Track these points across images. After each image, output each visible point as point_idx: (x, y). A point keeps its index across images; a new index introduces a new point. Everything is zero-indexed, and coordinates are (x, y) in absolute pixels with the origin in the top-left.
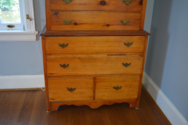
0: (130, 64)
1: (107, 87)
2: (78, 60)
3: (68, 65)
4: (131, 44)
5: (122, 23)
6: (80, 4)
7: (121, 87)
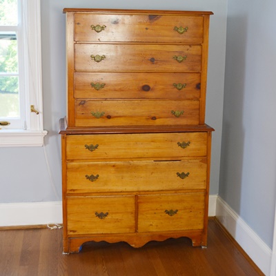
0: (189, 173)
1: (156, 211)
2: (112, 169)
3: (98, 176)
4: (188, 144)
5: (174, 115)
6: (115, 90)
7: (177, 211)
